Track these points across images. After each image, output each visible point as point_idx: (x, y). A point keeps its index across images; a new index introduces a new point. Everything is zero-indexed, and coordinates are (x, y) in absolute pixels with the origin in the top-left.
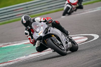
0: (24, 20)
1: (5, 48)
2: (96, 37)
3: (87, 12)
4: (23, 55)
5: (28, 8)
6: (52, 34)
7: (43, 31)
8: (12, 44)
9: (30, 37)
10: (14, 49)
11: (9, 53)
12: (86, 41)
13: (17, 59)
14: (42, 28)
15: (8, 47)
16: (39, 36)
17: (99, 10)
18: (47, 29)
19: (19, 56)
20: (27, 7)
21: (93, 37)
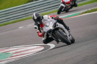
0: (35, 17)
6: (59, 28)
7: (52, 25)
9: (38, 31)
14: (51, 23)
16: (49, 29)
18: (55, 23)
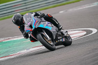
1: (6, 43)
2: (95, 31)
3: (84, 8)
4: (24, 49)
5: (27, 4)
8: (12, 38)
10: (15, 43)
11: (10, 47)
12: (85, 35)
13: (18, 53)
15: (9, 42)
17: (96, 5)
19: (20, 50)
20: (25, 3)
21: (92, 31)
